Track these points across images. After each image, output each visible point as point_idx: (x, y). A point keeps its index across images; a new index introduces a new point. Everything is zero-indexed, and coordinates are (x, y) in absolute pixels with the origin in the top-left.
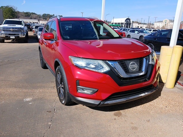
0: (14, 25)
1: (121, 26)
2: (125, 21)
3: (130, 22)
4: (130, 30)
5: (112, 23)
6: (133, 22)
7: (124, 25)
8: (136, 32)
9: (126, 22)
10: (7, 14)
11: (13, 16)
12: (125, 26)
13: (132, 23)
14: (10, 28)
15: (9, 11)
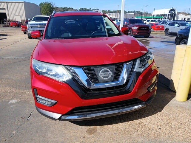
0: (41, 22)
1: (164, 18)
2: (169, 12)
3: (175, 13)
4: (168, 23)
5: (154, 15)
6: (179, 13)
7: (167, 17)
8: (176, 25)
9: (169, 14)
10: (46, 10)
11: (51, 12)
12: (168, 19)
13: (178, 15)
14: (37, 25)
15: (48, 7)
